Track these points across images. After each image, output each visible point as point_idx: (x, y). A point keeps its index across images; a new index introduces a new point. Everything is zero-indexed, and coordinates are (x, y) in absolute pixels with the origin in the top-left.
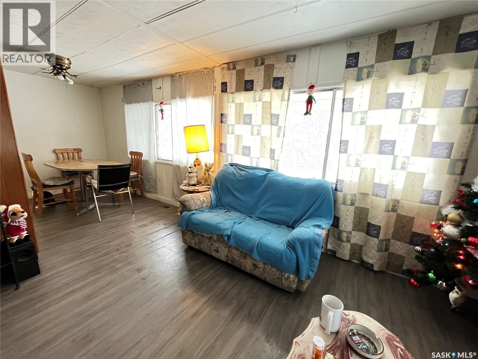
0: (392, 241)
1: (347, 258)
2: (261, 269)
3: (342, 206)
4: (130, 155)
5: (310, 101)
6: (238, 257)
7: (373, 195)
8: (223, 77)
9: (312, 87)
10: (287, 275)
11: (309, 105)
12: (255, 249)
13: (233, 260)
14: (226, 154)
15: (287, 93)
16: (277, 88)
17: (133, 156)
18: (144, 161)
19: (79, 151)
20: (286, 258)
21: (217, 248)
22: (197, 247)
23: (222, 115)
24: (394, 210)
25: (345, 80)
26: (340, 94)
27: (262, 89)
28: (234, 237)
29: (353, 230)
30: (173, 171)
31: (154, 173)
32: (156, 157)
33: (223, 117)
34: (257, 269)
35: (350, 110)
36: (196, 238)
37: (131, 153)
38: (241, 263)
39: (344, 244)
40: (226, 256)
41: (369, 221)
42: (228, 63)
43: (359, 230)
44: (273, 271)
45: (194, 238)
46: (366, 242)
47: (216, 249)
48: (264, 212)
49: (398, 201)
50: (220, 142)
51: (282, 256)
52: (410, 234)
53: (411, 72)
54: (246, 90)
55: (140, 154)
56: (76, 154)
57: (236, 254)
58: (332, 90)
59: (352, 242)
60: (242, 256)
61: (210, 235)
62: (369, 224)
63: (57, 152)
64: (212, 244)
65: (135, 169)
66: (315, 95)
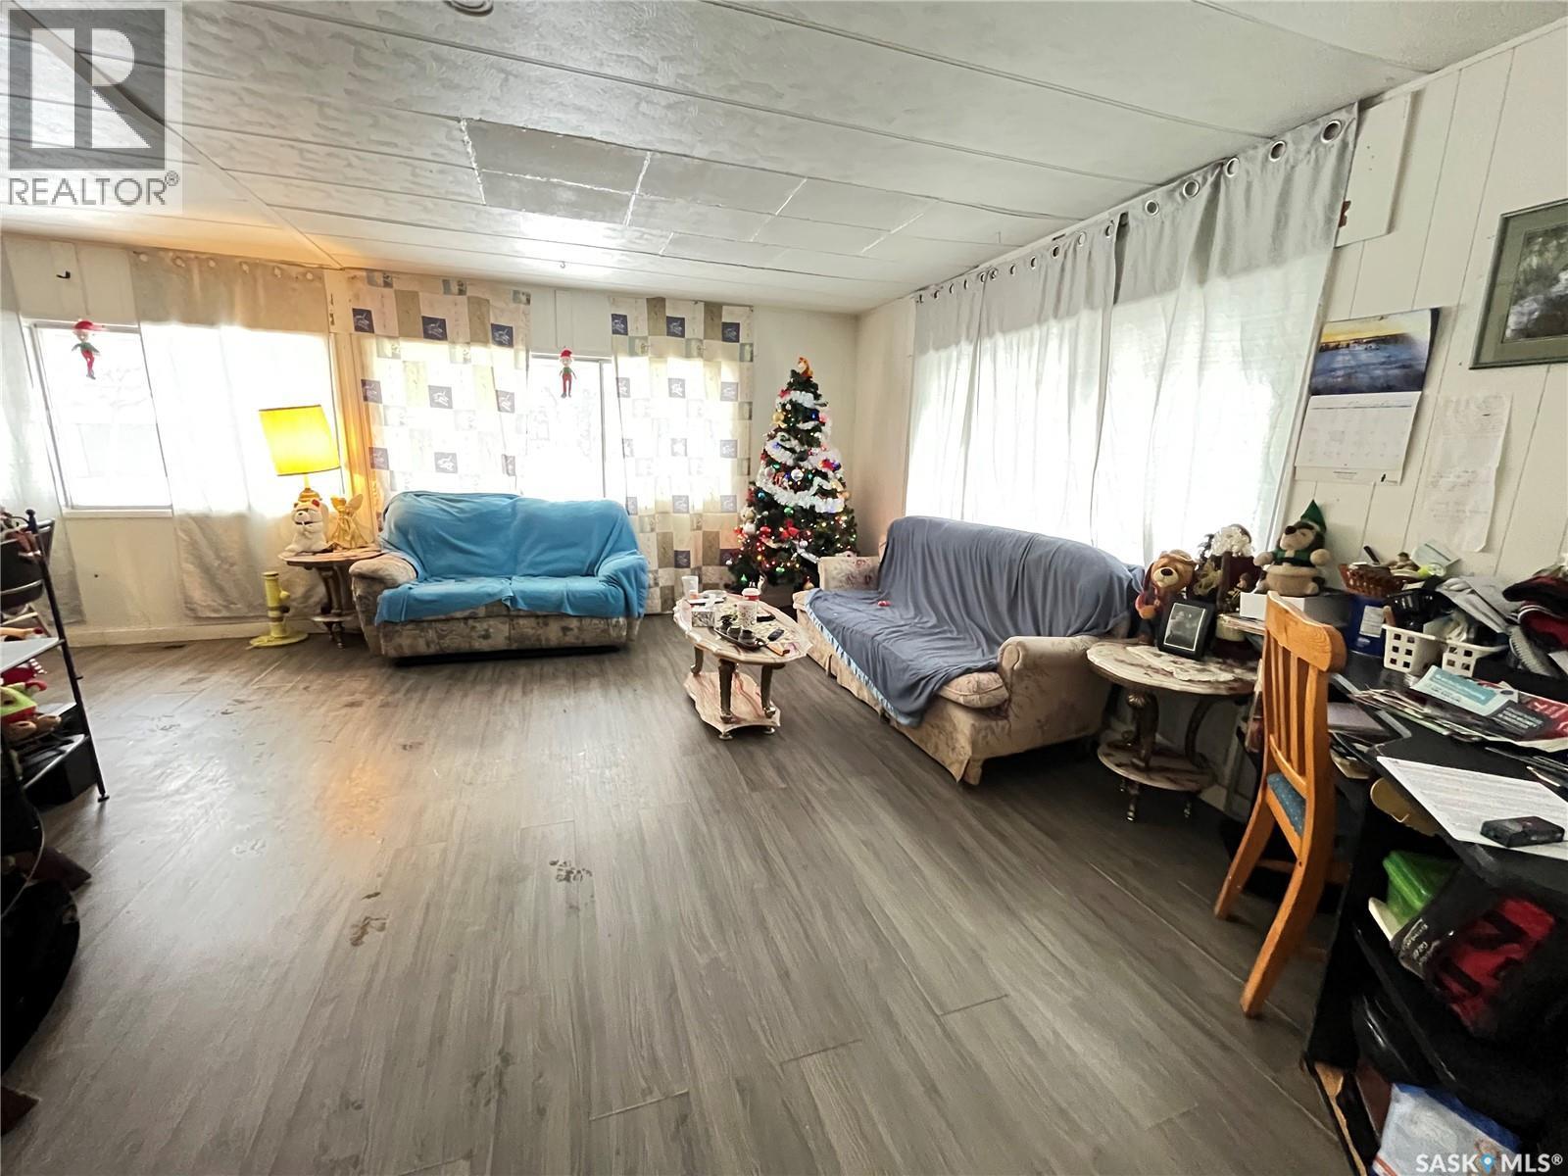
0: (704, 568)
1: (658, 610)
2: (576, 630)
3: (641, 535)
5: (567, 375)
6: (533, 628)
7: (674, 512)
8: (357, 297)
9: (566, 353)
10: (614, 620)
11: (568, 382)
12: (566, 601)
13: (523, 637)
14: (388, 472)
15: (522, 355)
16: (501, 344)
20: (613, 596)
21: (487, 630)
22: (433, 650)
23: (364, 383)
24: (699, 528)
25: (615, 353)
26: (609, 368)
27: (468, 340)
28: (522, 598)
29: (660, 567)
30: (176, 534)
32: (63, 502)
33: (367, 387)
34: (568, 633)
35: (628, 395)
36: (430, 631)
38: (540, 635)
39: (652, 590)
40: (506, 638)
41: (675, 549)
42: (369, 271)
43: (666, 566)
44: (595, 624)
45: (423, 634)
46: (677, 578)
47: (483, 633)
48: (534, 565)
49: (700, 515)
50: (369, 446)
51: (606, 596)
52: (719, 553)
53: (688, 356)
54: (428, 336)
57: (527, 626)
58: (597, 361)
59: (661, 585)
60: (541, 625)
61: (472, 610)
62: (677, 553)
64: (474, 628)
66: (574, 365)
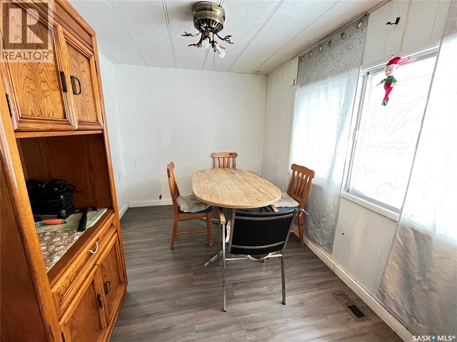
4: (292, 170)
17: (296, 172)
18: (314, 185)
19: (234, 155)
30: (395, 235)
31: (333, 215)
32: (343, 186)
37: (295, 167)
55: (311, 173)
56: (232, 159)
63: (214, 157)
65: (297, 193)
